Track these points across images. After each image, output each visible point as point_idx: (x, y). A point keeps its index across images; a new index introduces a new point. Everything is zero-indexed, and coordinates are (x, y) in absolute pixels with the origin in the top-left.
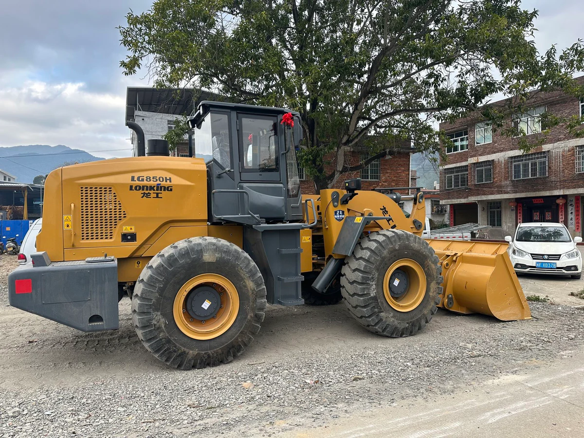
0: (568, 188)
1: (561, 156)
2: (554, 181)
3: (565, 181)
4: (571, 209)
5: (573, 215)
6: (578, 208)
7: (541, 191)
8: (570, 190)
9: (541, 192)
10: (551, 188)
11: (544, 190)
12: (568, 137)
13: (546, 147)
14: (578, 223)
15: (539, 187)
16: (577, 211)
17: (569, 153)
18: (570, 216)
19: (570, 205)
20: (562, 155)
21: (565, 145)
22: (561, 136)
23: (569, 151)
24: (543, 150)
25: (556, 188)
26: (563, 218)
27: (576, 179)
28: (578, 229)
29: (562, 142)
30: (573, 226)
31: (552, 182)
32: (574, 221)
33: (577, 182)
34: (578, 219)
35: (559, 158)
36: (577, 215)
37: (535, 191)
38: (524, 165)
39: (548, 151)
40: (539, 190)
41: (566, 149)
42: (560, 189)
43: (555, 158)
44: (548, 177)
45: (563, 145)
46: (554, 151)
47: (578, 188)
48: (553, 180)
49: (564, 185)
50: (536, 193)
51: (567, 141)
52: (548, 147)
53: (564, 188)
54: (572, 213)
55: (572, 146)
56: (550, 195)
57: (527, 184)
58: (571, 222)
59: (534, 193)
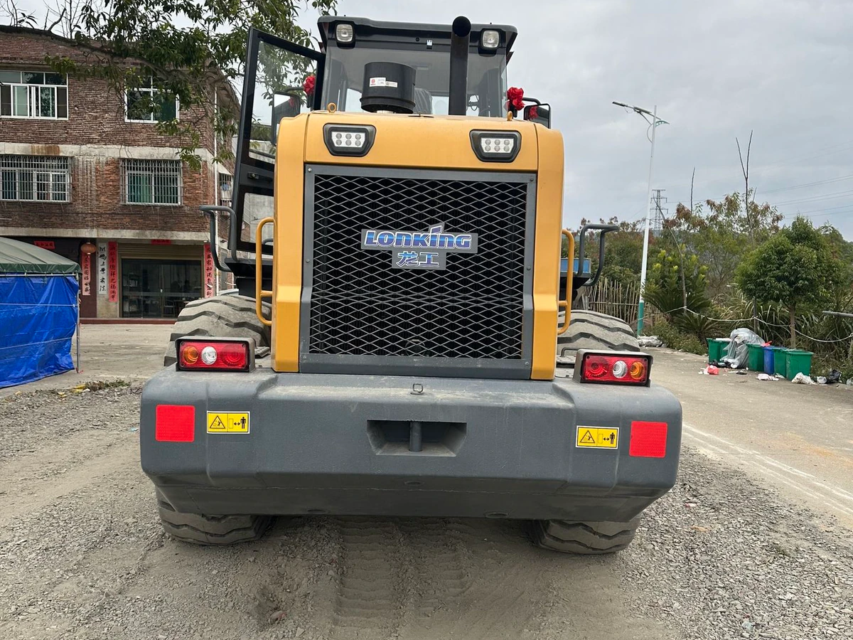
0: (106, 227)
1: (93, 170)
2: (82, 213)
3: (100, 215)
4: (102, 264)
5: (106, 274)
6: (113, 262)
7: (57, 227)
8: (108, 231)
9: (58, 230)
10: (75, 225)
11: (62, 226)
12: (106, 139)
13: (67, 150)
14: (113, 287)
15: (53, 219)
16: (112, 267)
17: (108, 168)
18: (100, 275)
19: (101, 257)
20: (96, 169)
21: (100, 152)
22: (93, 136)
23: (107, 164)
24: (61, 154)
25: (85, 225)
26: (89, 277)
27: (118, 214)
28: (113, 297)
29: (96, 146)
30: (105, 292)
31: (78, 213)
32: (106, 284)
33: (119, 219)
34: (113, 280)
35: (91, 173)
36: (112, 274)
37: (46, 226)
38: (23, 176)
39: (72, 158)
40: (53, 226)
41: (103, 159)
42: (92, 227)
43: (83, 172)
44: (70, 203)
45: (97, 151)
46: (80, 159)
47: (122, 229)
48: (80, 210)
49: (99, 220)
50: (48, 230)
51: (104, 146)
52: (70, 150)
53: (98, 226)
54: (103, 270)
55: (113, 156)
56: (75, 236)
57: (29, 211)
58: (102, 284)
59: (44, 230)
